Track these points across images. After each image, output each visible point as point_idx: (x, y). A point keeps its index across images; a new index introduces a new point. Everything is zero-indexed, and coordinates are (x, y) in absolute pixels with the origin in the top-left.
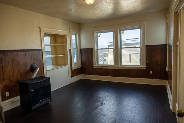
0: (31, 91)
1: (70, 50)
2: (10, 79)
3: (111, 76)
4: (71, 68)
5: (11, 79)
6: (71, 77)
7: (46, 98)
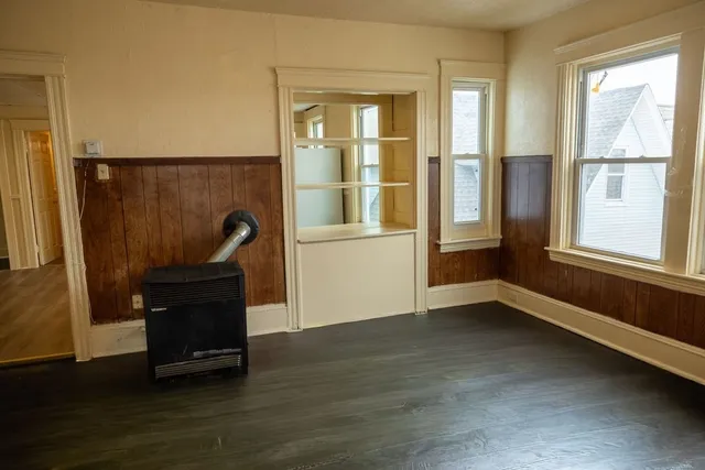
0: (153, 310)
1: (434, 161)
2: (148, 254)
3: (635, 324)
4: (434, 246)
5: (152, 254)
6: (431, 284)
7: (225, 351)
